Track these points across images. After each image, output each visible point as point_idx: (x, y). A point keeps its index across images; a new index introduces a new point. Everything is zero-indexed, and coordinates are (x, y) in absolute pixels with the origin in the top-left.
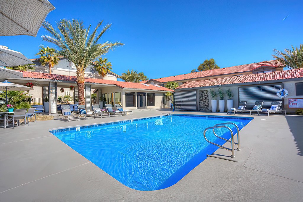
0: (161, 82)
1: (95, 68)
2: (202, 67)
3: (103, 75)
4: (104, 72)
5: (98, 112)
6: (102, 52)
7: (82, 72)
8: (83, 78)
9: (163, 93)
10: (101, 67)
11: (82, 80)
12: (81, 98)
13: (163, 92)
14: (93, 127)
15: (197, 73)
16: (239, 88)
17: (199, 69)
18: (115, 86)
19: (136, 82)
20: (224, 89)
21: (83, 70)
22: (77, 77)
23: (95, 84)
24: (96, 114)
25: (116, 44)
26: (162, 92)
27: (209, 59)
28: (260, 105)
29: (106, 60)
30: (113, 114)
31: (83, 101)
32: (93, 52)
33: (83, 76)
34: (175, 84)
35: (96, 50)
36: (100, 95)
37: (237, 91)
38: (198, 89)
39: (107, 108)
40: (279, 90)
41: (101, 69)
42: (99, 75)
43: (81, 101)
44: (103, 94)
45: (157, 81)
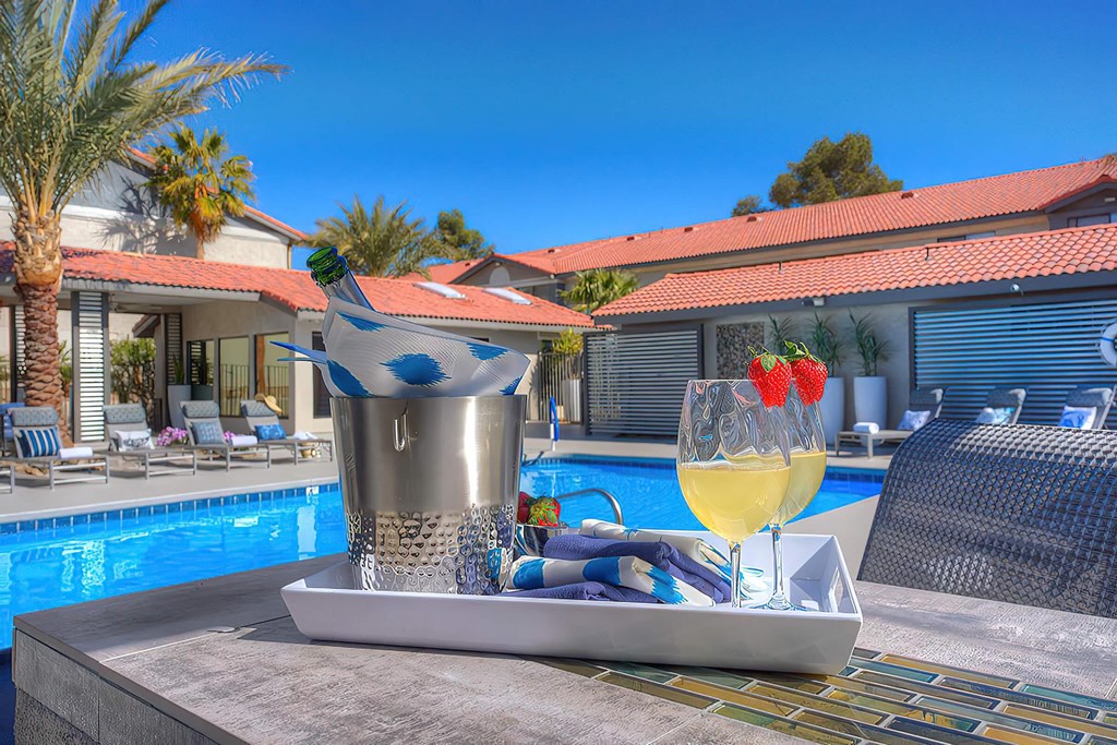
0: (548, 274)
1: (152, 188)
2: (797, 182)
3: (203, 229)
4: (206, 210)
5: (132, 444)
6: (162, 108)
7: (42, 224)
8: (51, 258)
9: (540, 338)
10: (188, 180)
11: (48, 268)
12: (39, 366)
13: (542, 333)
14: (81, 526)
15: (754, 219)
16: (913, 312)
17: (782, 197)
18: (255, 297)
19: (406, 271)
20: (841, 317)
21: (54, 207)
22: (16, 252)
23: (136, 288)
24: (123, 455)
25: (244, 64)
26: (535, 333)
27: (836, 138)
28: (1005, 407)
29: (214, 143)
30: (220, 457)
31: (50, 387)
32: (104, 115)
33: (50, 247)
34: (621, 283)
35: (128, 104)
36: (174, 349)
37: (906, 330)
38: (710, 320)
39: (188, 422)
40: (1109, 328)
41: (189, 193)
42: (176, 229)
43: (39, 385)
44: (190, 343)
45: (524, 265)
